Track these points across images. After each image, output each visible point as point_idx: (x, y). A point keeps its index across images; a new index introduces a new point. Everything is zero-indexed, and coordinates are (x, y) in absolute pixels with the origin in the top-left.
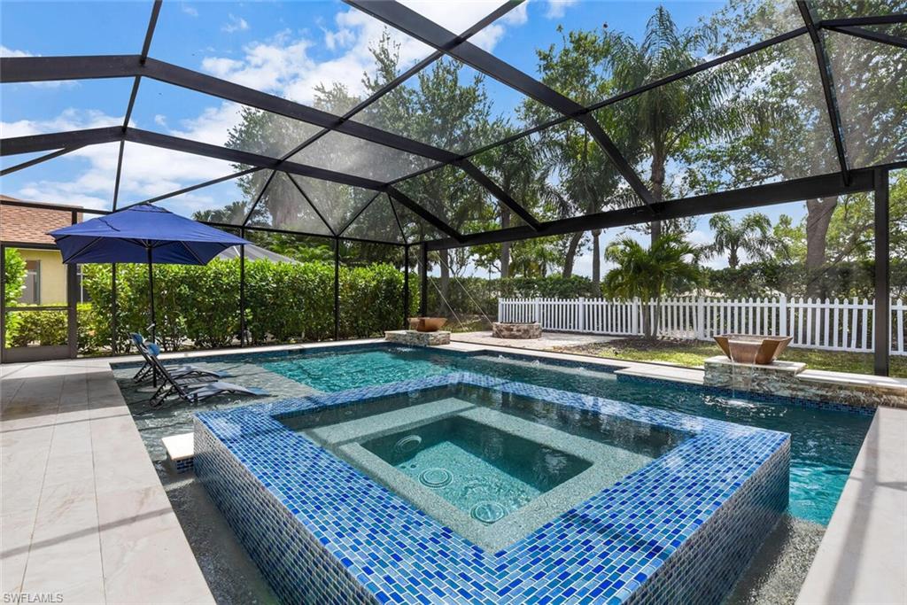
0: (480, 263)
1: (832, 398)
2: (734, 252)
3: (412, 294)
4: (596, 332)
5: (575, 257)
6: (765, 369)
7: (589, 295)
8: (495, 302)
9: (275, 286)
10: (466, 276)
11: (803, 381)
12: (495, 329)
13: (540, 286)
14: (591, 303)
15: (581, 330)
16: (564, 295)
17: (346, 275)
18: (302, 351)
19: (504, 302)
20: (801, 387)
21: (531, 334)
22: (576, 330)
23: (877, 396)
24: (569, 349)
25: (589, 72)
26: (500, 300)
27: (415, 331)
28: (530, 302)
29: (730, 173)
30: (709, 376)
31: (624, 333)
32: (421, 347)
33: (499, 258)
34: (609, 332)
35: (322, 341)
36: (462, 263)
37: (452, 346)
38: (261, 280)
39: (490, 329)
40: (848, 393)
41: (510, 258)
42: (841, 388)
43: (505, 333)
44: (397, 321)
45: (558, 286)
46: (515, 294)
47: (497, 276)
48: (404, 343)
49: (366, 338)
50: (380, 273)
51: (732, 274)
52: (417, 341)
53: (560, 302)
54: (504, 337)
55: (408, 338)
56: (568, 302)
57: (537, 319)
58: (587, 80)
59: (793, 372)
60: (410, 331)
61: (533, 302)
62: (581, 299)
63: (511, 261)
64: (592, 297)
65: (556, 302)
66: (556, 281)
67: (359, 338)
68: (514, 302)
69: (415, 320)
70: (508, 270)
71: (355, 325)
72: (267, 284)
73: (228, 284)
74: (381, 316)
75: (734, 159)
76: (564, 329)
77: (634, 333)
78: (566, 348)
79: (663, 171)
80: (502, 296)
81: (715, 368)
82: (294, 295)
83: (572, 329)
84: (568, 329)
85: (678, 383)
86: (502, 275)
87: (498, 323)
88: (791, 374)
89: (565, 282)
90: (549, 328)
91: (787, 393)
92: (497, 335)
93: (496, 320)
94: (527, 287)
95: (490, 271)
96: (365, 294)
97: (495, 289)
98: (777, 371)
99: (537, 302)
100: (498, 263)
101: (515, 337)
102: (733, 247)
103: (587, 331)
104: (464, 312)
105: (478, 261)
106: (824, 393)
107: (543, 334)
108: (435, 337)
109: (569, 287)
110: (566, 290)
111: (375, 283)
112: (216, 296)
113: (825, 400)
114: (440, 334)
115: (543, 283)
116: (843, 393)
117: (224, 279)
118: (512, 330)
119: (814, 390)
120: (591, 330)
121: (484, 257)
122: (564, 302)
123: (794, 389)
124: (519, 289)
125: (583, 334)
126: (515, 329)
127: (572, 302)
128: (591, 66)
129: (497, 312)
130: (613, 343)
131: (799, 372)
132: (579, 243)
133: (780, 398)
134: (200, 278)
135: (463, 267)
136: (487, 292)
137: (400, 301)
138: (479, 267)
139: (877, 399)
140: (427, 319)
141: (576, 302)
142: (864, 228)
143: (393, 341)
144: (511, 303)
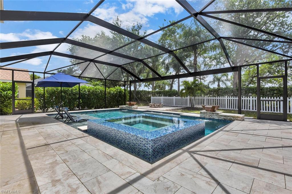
0: (146, 86)
1: (227, 119)
2: (219, 83)
3: (126, 95)
4: (178, 106)
5: (173, 85)
6: (213, 113)
7: (177, 95)
8: (150, 97)
9: (88, 93)
10: (141, 90)
11: (220, 115)
12: (150, 105)
13: (163, 93)
14: (177, 98)
15: (174, 105)
16: (170, 96)
17: (108, 90)
18: (96, 111)
19: (153, 98)
20: (220, 117)
21: (160, 106)
22: (173, 105)
23: (235, 118)
24: (170, 110)
25: (176, 32)
26: (152, 97)
27: (128, 106)
28: (160, 98)
29: (215, 62)
30: (201, 115)
31: (186, 106)
32: (130, 110)
33: (151, 84)
34: (182, 106)
35: (101, 109)
36: (140, 86)
37: (138, 110)
38: (84, 91)
39: (149, 105)
40: (230, 118)
41: (155, 84)
42: (228, 117)
43: (153, 106)
44: (122, 103)
45: (168, 93)
46: (156, 95)
47: (150, 90)
48: (125, 109)
49: (113, 108)
50: (117, 89)
51: (214, 90)
52: (128, 108)
53: (169, 98)
54: (153, 107)
55: (126, 108)
56: (171, 98)
57: (162, 102)
58: (176, 34)
59: (218, 113)
60: (126, 105)
61: (161, 98)
62: (174, 97)
63: (155, 85)
64: (177, 96)
65: (167, 98)
66: (167, 92)
67: (111, 108)
68: (156, 98)
69: (128, 102)
70: (154, 88)
71: (110, 104)
72: (86, 93)
73: (75, 92)
74: (117, 102)
75: (215, 58)
76: (170, 105)
77: (189, 106)
78: (169, 110)
79: (196, 61)
80: (152, 96)
81: (202, 113)
82: (93, 96)
83: (172, 105)
84: (171, 105)
85: (194, 117)
86: (152, 90)
87: (151, 104)
88: (218, 114)
89: (170, 92)
90: (165, 105)
91: (217, 118)
92: (151, 107)
93: (151, 103)
94: (159, 94)
95: (149, 88)
96: (113, 95)
97: (150, 94)
98: (215, 113)
99: (162, 98)
100: (151, 86)
101: (156, 107)
102: (219, 82)
103: (176, 106)
104: (141, 100)
105: (145, 85)
106: (225, 118)
107: (163, 107)
108: (134, 107)
109: (171, 93)
110: (170, 94)
111: (116, 92)
112: (72, 96)
113: (225, 120)
114: (135, 106)
115: (164, 92)
116: (229, 118)
117: (74, 91)
118: (155, 105)
119: (223, 117)
120: (177, 106)
121: (147, 84)
122: (170, 98)
123: (219, 117)
124: (157, 94)
125: (175, 106)
126: (156, 105)
127: (172, 98)
128: (177, 30)
129: (151, 100)
130: (182, 109)
131: (220, 113)
132: (174, 81)
133: (216, 119)
134: (67, 91)
135: (140, 87)
136: (148, 95)
137: (123, 97)
138: (145, 87)
139: (235, 119)
140: (131, 102)
141: (173, 98)
142: (255, 77)
143: (122, 108)
144: (155, 98)
